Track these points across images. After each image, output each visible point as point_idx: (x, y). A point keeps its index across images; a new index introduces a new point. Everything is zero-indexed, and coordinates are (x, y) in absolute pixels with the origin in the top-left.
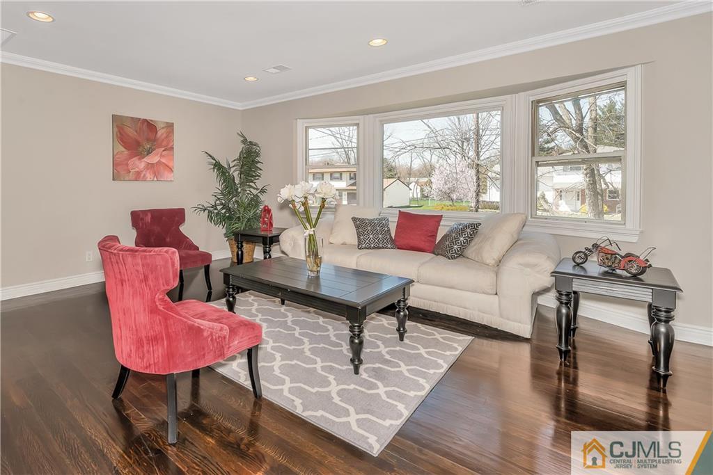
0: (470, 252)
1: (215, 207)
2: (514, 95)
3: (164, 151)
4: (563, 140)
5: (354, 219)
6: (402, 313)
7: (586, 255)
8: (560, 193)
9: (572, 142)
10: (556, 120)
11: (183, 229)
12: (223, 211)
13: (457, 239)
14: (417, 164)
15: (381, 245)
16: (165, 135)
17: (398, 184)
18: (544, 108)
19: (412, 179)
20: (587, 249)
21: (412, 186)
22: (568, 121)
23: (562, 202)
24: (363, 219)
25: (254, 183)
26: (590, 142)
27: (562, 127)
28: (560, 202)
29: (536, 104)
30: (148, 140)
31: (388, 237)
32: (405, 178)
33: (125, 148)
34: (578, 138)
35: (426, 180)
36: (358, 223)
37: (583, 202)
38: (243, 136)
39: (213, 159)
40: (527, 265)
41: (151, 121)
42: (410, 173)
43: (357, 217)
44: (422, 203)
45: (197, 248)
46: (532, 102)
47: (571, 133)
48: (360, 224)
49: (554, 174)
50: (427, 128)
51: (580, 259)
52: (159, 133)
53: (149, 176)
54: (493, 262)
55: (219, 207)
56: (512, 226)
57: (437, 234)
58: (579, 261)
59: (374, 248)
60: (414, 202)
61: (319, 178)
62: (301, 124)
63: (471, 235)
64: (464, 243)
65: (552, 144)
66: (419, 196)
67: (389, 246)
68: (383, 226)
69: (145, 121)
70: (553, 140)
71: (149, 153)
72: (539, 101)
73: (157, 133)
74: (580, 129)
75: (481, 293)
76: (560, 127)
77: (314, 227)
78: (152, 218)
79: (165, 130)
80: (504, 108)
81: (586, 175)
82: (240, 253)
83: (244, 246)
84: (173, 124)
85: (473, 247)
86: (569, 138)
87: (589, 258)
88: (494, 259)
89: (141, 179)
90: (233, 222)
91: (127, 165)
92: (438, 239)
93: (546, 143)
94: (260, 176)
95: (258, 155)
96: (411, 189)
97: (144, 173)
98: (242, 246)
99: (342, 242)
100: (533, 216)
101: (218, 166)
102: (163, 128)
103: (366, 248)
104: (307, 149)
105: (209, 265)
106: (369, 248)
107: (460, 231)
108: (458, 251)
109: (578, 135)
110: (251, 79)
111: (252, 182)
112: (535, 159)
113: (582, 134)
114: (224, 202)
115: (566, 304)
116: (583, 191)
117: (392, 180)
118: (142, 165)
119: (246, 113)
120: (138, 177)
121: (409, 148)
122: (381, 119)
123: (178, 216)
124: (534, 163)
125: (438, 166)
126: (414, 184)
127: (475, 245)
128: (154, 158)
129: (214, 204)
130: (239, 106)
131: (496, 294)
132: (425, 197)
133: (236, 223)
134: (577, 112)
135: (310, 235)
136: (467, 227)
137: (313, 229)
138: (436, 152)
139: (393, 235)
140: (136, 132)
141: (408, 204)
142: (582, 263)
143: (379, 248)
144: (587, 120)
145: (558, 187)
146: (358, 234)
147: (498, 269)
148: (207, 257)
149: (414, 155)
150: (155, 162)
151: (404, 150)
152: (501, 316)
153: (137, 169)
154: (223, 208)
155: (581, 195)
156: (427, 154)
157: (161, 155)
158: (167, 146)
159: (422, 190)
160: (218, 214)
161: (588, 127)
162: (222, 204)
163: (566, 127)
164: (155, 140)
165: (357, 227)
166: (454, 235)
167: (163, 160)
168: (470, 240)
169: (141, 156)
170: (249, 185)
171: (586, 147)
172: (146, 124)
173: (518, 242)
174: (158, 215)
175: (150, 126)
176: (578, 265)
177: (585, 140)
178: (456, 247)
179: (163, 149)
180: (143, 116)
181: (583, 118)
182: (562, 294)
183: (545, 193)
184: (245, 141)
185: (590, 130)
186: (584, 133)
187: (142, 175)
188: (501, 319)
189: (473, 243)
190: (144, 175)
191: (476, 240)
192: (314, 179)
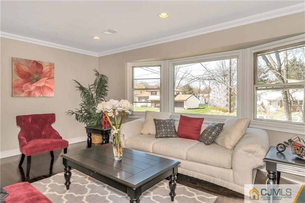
0: (218, 140)
1: (81, 111)
2: (244, 49)
3: (47, 79)
4: (272, 76)
5: (155, 120)
6: (173, 184)
7: (284, 146)
8: (271, 102)
9: (276, 77)
10: (268, 65)
11: (53, 126)
12: (86, 114)
13: (211, 133)
14: (203, 87)
15: (169, 136)
16: (48, 70)
17: (193, 97)
18: (261, 57)
19: (201, 95)
20: (285, 142)
21: (200, 98)
22: (274, 67)
23: (271, 107)
24: (160, 120)
25: (104, 98)
26: (284, 77)
27: (271, 69)
28: (270, 106)
29: (256, 55)
30: (37, 73)
31: (174, 130)
32: (197, 94)
33: (21, 77)
34: (278, 75)
35: (207, 95)
36: (157, 122)
37: (281, 106)
38: (97, 71)
39: (79, 84)
40: (249, 152)
41: (39, 61)
42: (199, 91)
43: (156, 119)
44: (205, 106)
45: (61, 138)
46: (254, 53)
47: (275, 72)
48: (158, 123)
49: (267, 93)
50: (205, 69)
51: (281, 149)
52: (44, 69)
53: (37, 94)
54: (231, 147)
55: (83, 112)
56: (242, 125)
57: (201, 129)
58: (280, 150)
59: (165, 137)
60: (201, 106)
61: (154, 94)
62: (129, 65)
63: (219, 130)
64: (215, 135)
65: (266, 79)
66: (204, 103)
67: (174, 136)
68: (171, 124)
69: (35, 61)
70: (267, 76)
71: (37, 80)
72: (258, 53)
73: (43, 68)
74: (280, 71)
75: (222, 168)
76: (270, 69)
77: (119, 128)
78: (32, 119)
79: (48, 67)
80: (239, 57)
81: (283, 93)
82: (89, 139)
83: (92, 135)
84: (54, 63)
85: (220, 137)
86: (274, 75)
87: (286, 148)
88: (231, 146)
89: (32, 95)
90: (91, 120)
91: (22, 87)
92: (202, 132)
93: (264, 78)
94: (107, 94)
95: (106, 82)
96: (199, 100)
97: (34, 92)
98: (91, 135)
99: (148, 133)
100: (255, 119)
101: (82, 88)
102: (47, 66)
103: (160, 137)
104: (133, 80)
105: (67, 148)
106: (162, 137)
107: (213, 128)
108: (212, 140)
109: (278, 73)
110: (96, 38)
111: (102, 97)
112: (255, 86)
113: (281, 73)
114: (86, 109)
115: (273, 179)
116: (281, 101)
117: (191, 95)
118: (32, 88)
119: (100, 58)
120: (29, 94)
121: (196, 79)
122: (173, 62)
123: (51, 118)
124: (255, 88)
125: (212, 88)
126: (201, 97)
127: (221, 136)
128: (41, 84)
129: (80, 110)
130: (96, 55)
131: (232, 168)
132: (206, 103)
133: (92, 121)
134: (278, 62)
135: (116, 134)
136: (217, 125)
137: (118, 130)
138: (212, 81)
139: (177, 130)
140: (29, 68)
141: (198, 107)
142: (282, 151)
143: (168, 137)
144: (283, 65)
145: (269, 99)
146: (157, 129)
147: (233, 153)
148: (66, 143)
149: (201, 83)
150: (41, 86)
151: (193, 81)
152: (234, 182)
153: (28, 90)
154: (85, 112)
155: (280, 103)
156: (207, 82)
157: (45, 82)
158: (49, 77)
159: (205, 100)
160: (82, 116)
161: (284, 70)
162: (85, 110)
163: (272, 69)
164: (42, 73)
165: (156, 125)
166: (209, 130)
167: (47, 85)
168: (218, 133)
169: (32, 83)
170: (101, 99)
171: (282, 79)
172: (35, 63)
173: (246, 136)
174: (36, 118)
175: (38, 65)
176: (280, 152)
177: (282, 76)
178: (210, 137)
179: (47, 78)
180: (33, 59)
181: (281, 65)
182: (270, 173)
183: (263, 102)
184: (97, 74)
185: (284, 71)
186: (282, 73)
187: (33, 93)
188: (234, 184)
189: (220, 135)
190: (34, 94)
191: (222, 133)
192: (151, 95)
